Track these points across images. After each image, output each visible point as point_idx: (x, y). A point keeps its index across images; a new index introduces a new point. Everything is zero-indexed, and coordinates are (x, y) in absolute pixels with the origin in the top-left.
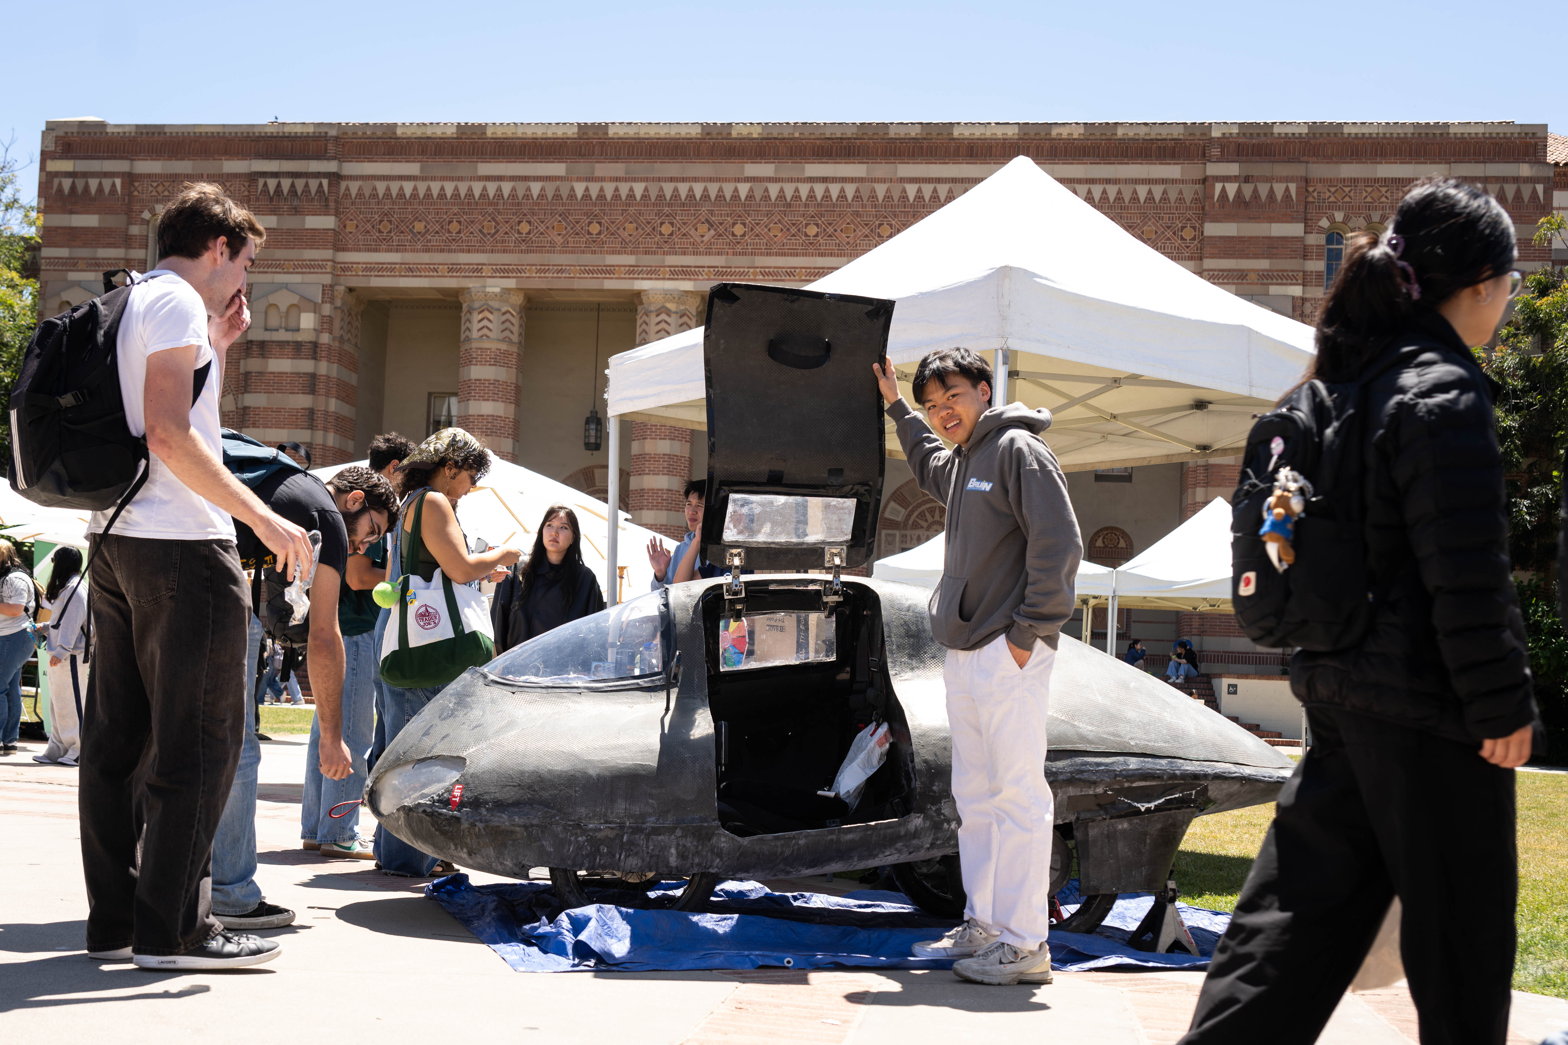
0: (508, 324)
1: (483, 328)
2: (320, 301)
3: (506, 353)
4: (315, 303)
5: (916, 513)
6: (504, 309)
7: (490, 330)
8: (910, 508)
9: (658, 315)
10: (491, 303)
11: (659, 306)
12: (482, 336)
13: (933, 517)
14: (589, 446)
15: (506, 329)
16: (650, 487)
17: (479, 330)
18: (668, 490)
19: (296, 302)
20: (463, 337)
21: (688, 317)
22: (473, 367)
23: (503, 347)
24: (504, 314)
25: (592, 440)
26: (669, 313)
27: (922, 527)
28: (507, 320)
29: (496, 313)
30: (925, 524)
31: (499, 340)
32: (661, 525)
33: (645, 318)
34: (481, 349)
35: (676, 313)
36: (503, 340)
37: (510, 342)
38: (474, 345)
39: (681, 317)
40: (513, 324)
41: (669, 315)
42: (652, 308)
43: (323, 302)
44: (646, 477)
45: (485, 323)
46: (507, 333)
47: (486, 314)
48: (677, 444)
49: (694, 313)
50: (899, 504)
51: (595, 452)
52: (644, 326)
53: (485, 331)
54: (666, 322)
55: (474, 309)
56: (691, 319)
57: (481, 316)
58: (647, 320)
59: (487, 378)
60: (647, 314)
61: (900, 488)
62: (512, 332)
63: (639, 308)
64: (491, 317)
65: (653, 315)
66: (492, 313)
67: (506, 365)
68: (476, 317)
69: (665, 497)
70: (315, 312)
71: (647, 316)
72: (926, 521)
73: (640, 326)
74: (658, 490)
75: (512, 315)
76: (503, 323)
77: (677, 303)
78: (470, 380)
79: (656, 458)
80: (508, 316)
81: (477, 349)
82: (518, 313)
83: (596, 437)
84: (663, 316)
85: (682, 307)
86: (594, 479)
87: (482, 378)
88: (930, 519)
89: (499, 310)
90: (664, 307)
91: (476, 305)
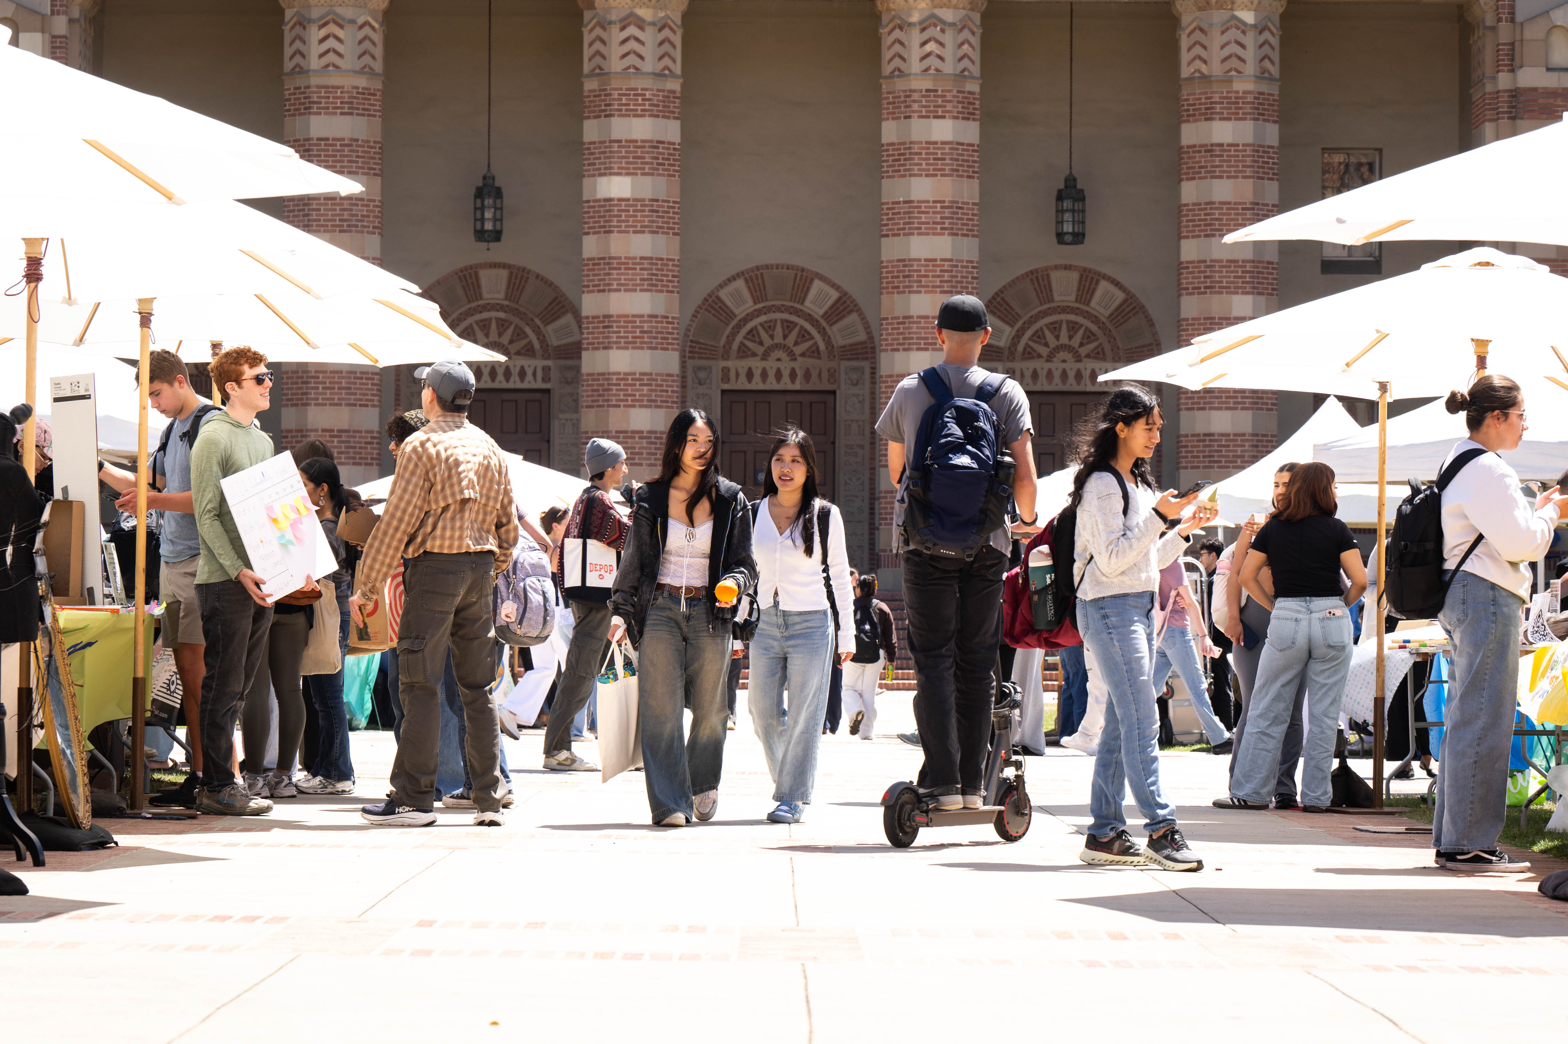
0: (367, 45)
1: (328, 51)
2: (49, 13)
3: (366, 93)
4: (43, 15)
5: (1029, 333)
6: (360, 21)
7: (340, 55)
8: (1019, 324)
9: (623, 29)
10: (339, 10)
11: (623, 14)
12: (327, 66)
13: (1057, 338)
14: (481, 235)
15: (364, 53)
16: (621, 312)
17: (322, 55)
18: (650, 316)
19: (9, 15)
20: (288, 65)
21: (671, 29)
22: (313, 118)
23: (362, 82)
24: (361, 27)
25: (488, 226)
26: (641, 24)
27: (1040, 356)
28: (366, 38)
29: (349, 28)
30: (1044, 351)
31: (355, 72)
32: (641, 374)
33: (598, 31)
34: (327, 87)
35: (653, 24)
36: (361, 72)
37: (372, 73)
38: (314, 81)
39: (660, 30)
40: (374, 44)
41: (642, 28)
42: (614, 17)
43: (53, 13)
44: (614, 296)
45: (331, 43)
46: (367, 59)
47: (332, 28)
48: (661, 239)
49: (679, 22)
50: (1000, 318)
51: (492, 245)
52: (598, 45)
53: (331, 57)
54: (637, 40)
55: (310, 21)
56: (674, 32)
57: (323, 33)
58: (604, 36)
59: (339, 136)
60: (604, 25)
61: (1001, 291)
62: (373, 57)
63: (587, 15)
64: (340, 33)
65: (615, 29)
66: (341, 27)
67: (366, 113)
68: (315, 34)
69: (646, 327)
70: (43, 32)
71: (604, 28)
72: (1046, 345)
73: (591, 45)
74: (634, 316)
75: (373, 28)
76: (360, 42)
77: (655, 8)
78: (308, 139)
79: (629, 264)
80: (367, 30)
81: (318, 87)
82: (381, 25)
83: (495, 220)
84: (632, 30)
85: (662, 14)
86: (479, 287)
87: (330, 135)
88: (1053, 342)
89: (353, 22)
90: (632, 14)
91: (315, 14)
